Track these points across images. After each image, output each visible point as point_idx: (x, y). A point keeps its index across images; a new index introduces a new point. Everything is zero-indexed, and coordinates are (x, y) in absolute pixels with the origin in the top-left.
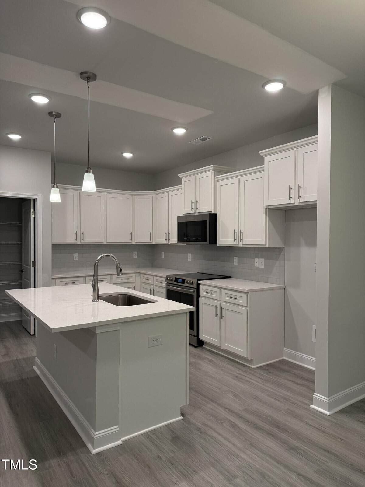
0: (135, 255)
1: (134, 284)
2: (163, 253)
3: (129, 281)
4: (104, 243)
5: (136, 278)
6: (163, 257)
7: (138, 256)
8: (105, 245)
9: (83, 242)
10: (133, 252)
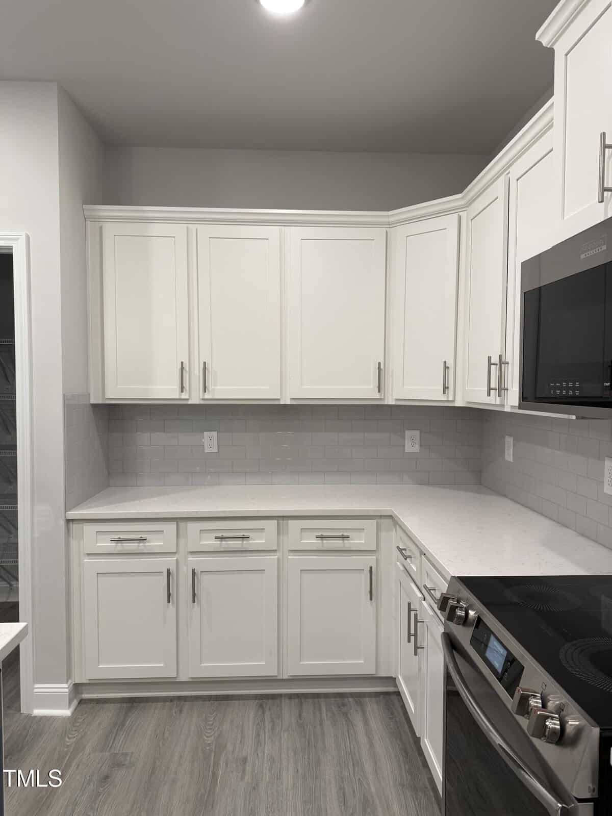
0: (412, 443)
1: (370, 560)
2: (509, 440)
3: (347, 544)
4: (282, 403)
5: (383, 534)
6: (509, 456)
7: (421, 446)
8: (285, 406)
9: (207, 396)
10: (404, 432)
